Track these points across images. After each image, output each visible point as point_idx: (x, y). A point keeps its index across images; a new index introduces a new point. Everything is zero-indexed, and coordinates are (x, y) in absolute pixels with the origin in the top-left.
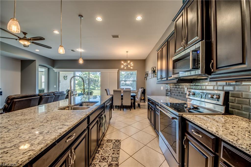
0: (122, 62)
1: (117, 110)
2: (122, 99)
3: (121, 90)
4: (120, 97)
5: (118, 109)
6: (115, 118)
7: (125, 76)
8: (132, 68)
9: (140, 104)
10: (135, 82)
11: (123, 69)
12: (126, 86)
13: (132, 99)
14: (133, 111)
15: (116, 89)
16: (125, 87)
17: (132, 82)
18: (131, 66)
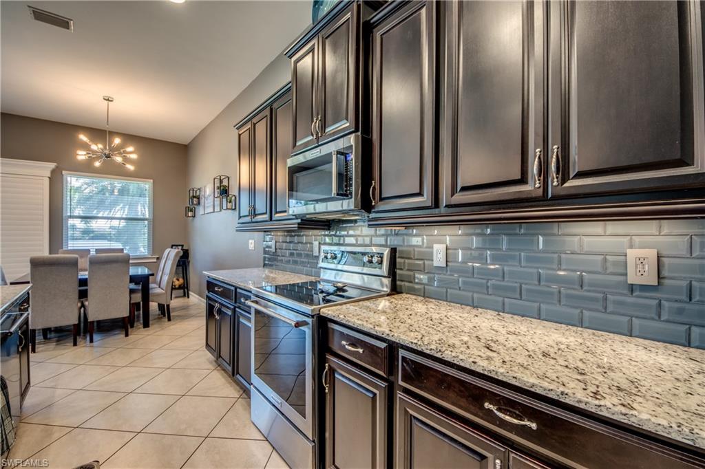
0: (83, 137)
1: (52, 345)
2: (83, 295)
3: (76, 256)
4: (74, 289)
5: (58, 341)
6: (52, 384)
7: (88, 198)
8: (131, 167)
9: (168, 306)
10: (146, 222)
11: (85, 169)
12: (93, 238)
13: (132, 291)
14: (139, 334)
15: (44, 253)
16: (93, 246)
17: (123, 223)
18: (126, 160)
